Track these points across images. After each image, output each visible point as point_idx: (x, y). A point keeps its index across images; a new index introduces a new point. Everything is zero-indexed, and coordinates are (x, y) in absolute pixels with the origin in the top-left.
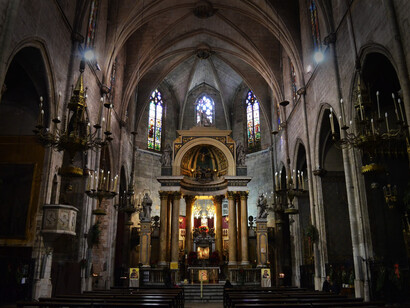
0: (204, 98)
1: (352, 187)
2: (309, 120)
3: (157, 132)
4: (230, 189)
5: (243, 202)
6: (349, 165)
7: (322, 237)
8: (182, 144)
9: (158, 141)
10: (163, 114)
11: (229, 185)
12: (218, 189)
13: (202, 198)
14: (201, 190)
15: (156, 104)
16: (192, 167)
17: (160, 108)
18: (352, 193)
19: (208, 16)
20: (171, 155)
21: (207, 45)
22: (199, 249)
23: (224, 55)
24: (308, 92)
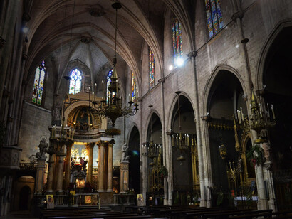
0: (76, 70)
1: (201, 145)
2: (165, 99)
3: (40, 91)
4: (102, 139)
5: (110, 149)
6: (200, 132)
7: (170, 174)
8: (70, 104)
9: (40, 98)
10: (45, 77)
11: (102, 136)
12: (91, 138)
13: (79, 143)
14: (79, 138)
15: (41, 69)
16: (73, 121)
17: (43, 73)
18: (201, 149)
19: (99, 16)
20: (60, 111)
21: (89, 34)
22: (77, 181)
23: (100, 43)
24: (166, 81)
